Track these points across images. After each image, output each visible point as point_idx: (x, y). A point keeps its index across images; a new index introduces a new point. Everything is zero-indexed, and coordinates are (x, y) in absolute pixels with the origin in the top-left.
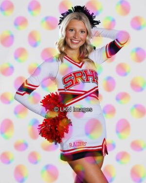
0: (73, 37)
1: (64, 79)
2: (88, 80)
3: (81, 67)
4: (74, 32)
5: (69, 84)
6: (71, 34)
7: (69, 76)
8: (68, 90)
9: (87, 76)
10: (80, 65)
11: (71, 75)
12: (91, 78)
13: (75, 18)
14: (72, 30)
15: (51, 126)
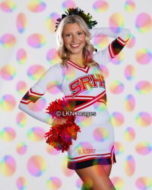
0: (72, 41)
1: (71, 86)
2: (95, 85)
3: (87, 72)
4: (71, 36)
5: (76, 90)
6: (69, 39)
7: (76, 82)
8: (76, 96)
9: (94, 80)
10: (86, 70)
11: (78, 81)
12: (98, 83)
13: (69, 23)
14: (69, 35)
15: (59, 133)
